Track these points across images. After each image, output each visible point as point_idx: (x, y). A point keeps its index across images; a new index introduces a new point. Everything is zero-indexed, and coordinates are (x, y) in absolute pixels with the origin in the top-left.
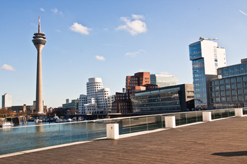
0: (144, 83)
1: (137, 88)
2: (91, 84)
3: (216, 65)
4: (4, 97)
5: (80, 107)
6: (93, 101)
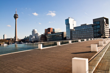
0: (51, 31)
1: (48, 33)
2: (33, 31)
3: (73, 26)
4: (4, 35)
5: (30, 39)
6: (34, 37)
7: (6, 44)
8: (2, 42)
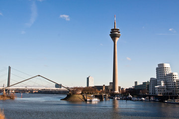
2: (160, 69)
4: (88, 79)
5: (151, 88)
6: (163, 84)
7: (96, 99)
8: (88, 93)
